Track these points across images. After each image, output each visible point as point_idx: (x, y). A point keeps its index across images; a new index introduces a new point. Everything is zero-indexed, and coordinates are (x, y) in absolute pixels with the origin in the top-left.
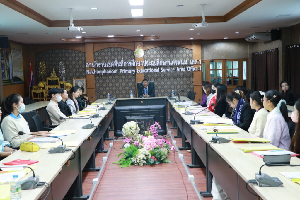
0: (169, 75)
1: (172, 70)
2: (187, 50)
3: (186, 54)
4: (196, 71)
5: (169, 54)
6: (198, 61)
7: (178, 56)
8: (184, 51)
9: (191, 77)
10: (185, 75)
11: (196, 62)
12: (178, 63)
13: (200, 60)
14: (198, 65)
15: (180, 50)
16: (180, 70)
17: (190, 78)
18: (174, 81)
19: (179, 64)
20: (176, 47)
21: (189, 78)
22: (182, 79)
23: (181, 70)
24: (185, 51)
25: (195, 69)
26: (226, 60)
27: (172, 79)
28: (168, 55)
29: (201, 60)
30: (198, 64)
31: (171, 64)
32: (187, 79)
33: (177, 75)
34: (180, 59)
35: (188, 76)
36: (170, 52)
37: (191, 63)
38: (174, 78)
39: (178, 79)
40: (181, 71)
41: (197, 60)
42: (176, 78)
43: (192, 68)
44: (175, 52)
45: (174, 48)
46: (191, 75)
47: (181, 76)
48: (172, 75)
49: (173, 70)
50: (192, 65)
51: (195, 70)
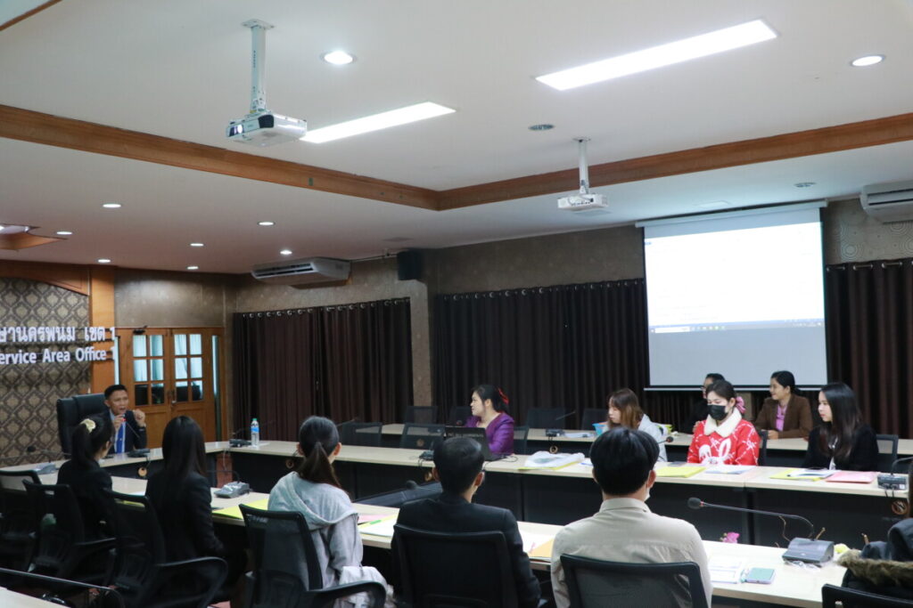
0: (12, 374)
1: (27, 358)
2: (70, 295)
3: (69, 308)
4: (101, 361)
5: (13, 304)
6: (107, 330)
7: (43, 312)
8: (62, 299)
9: (84, 380)
10: (64, 375)
11: (102, 335)
12: (46, 334)
13: (112, 329)
14: (107, 343)
15: (50, 294)
16: (53, 360)
17: (80, 385)
18: (31, 395)
19: (49, 340)
20: (37, 282)
21: (77, 384)
22: (55, 387)
23: (55, 357)
24: (65, 298)
25: (99, 355)
26: (174, 331)
27: (23, 390)
28: (11, 309)
29: (116, 329)
30: (107, 340)
31: (23, 338)
32: (71, 387)
33: (40, 376)
34: (49, 323)
35: (74, 377)
36: (19, 297)
37: (87, 338)
38: (30, 385)
39: (43, 389)
40: (56, 360)
41: (103, 328)
42: (37, 386)
43: (90, 352)
44: (32, 299)
45: (32, 287)
46: (83, 374)
47: (54, 378)
48: (23, 376)
49: (31, 358)
50: (90, 344)
51: (98, 359)
